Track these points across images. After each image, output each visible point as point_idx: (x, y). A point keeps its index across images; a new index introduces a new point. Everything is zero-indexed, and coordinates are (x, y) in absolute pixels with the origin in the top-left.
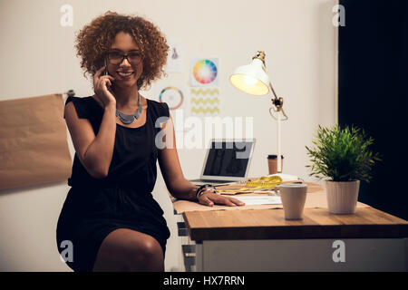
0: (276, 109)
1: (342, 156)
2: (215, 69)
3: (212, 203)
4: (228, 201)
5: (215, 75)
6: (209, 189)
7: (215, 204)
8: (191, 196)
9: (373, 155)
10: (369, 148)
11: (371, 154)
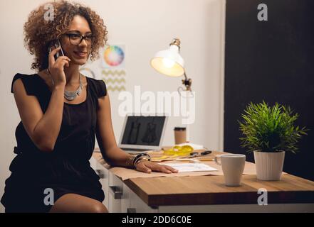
0: (186, 88)
1: (272, 130)
2: (122, 54)
3: (150, 170)
4: (164, 169)
5: (122, 59)
6: (145, 158)
7: (152, 171)
8: (127, 164)
9: (300, 129)
10: (295, 123)
11: (297, 128)
